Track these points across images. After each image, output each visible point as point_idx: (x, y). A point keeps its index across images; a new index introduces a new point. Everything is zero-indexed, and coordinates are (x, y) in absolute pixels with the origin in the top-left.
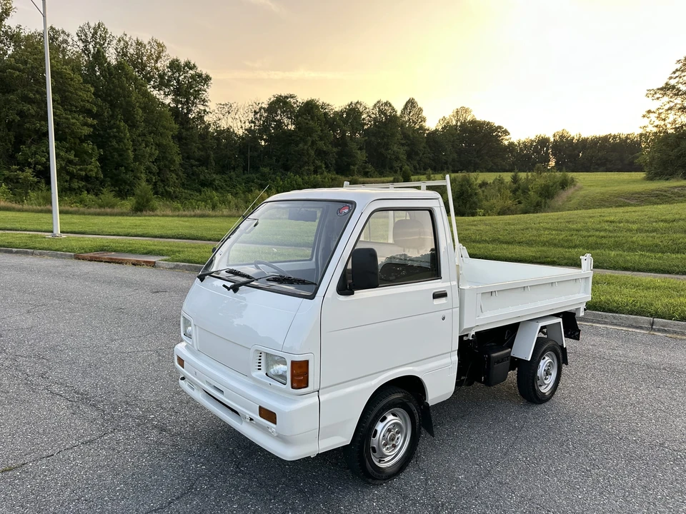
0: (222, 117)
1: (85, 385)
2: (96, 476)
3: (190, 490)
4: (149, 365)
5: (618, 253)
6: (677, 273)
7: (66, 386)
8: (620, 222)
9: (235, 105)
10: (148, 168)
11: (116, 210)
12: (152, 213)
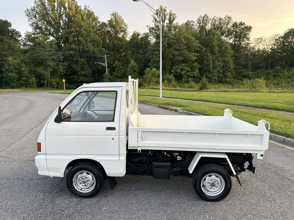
10: (219, 71)
11: (193, 89)
12: (206, 90)
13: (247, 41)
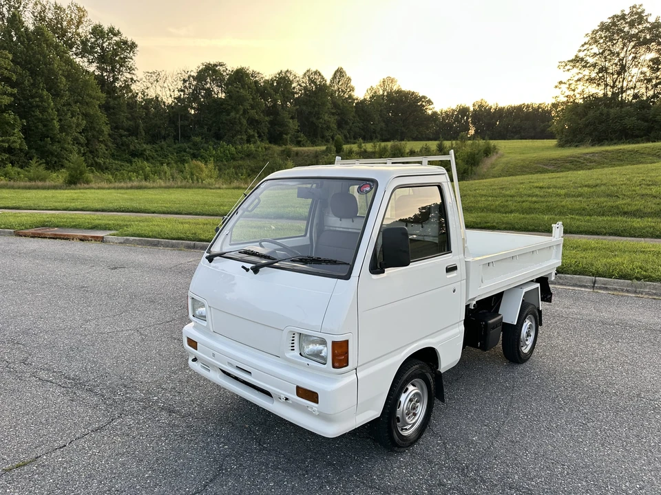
0: (150, 85)
1: (74, 369)
2: (119, 465)
3: (220, 471)
4: (134, 345)
5: (551, 216)
6: (605, 235)
7: (54, 372)
8: (549, 188)
9: (163, 73)
10: (76, 140)
11: (48, 183)
12: (85, 185)
13: (129, 76)
